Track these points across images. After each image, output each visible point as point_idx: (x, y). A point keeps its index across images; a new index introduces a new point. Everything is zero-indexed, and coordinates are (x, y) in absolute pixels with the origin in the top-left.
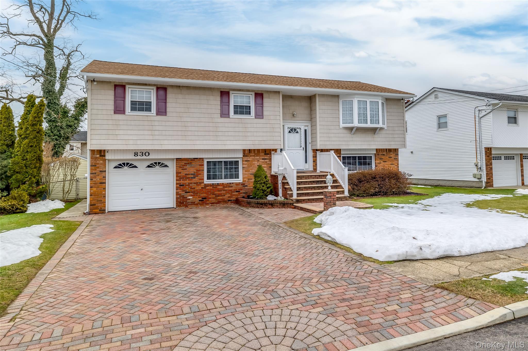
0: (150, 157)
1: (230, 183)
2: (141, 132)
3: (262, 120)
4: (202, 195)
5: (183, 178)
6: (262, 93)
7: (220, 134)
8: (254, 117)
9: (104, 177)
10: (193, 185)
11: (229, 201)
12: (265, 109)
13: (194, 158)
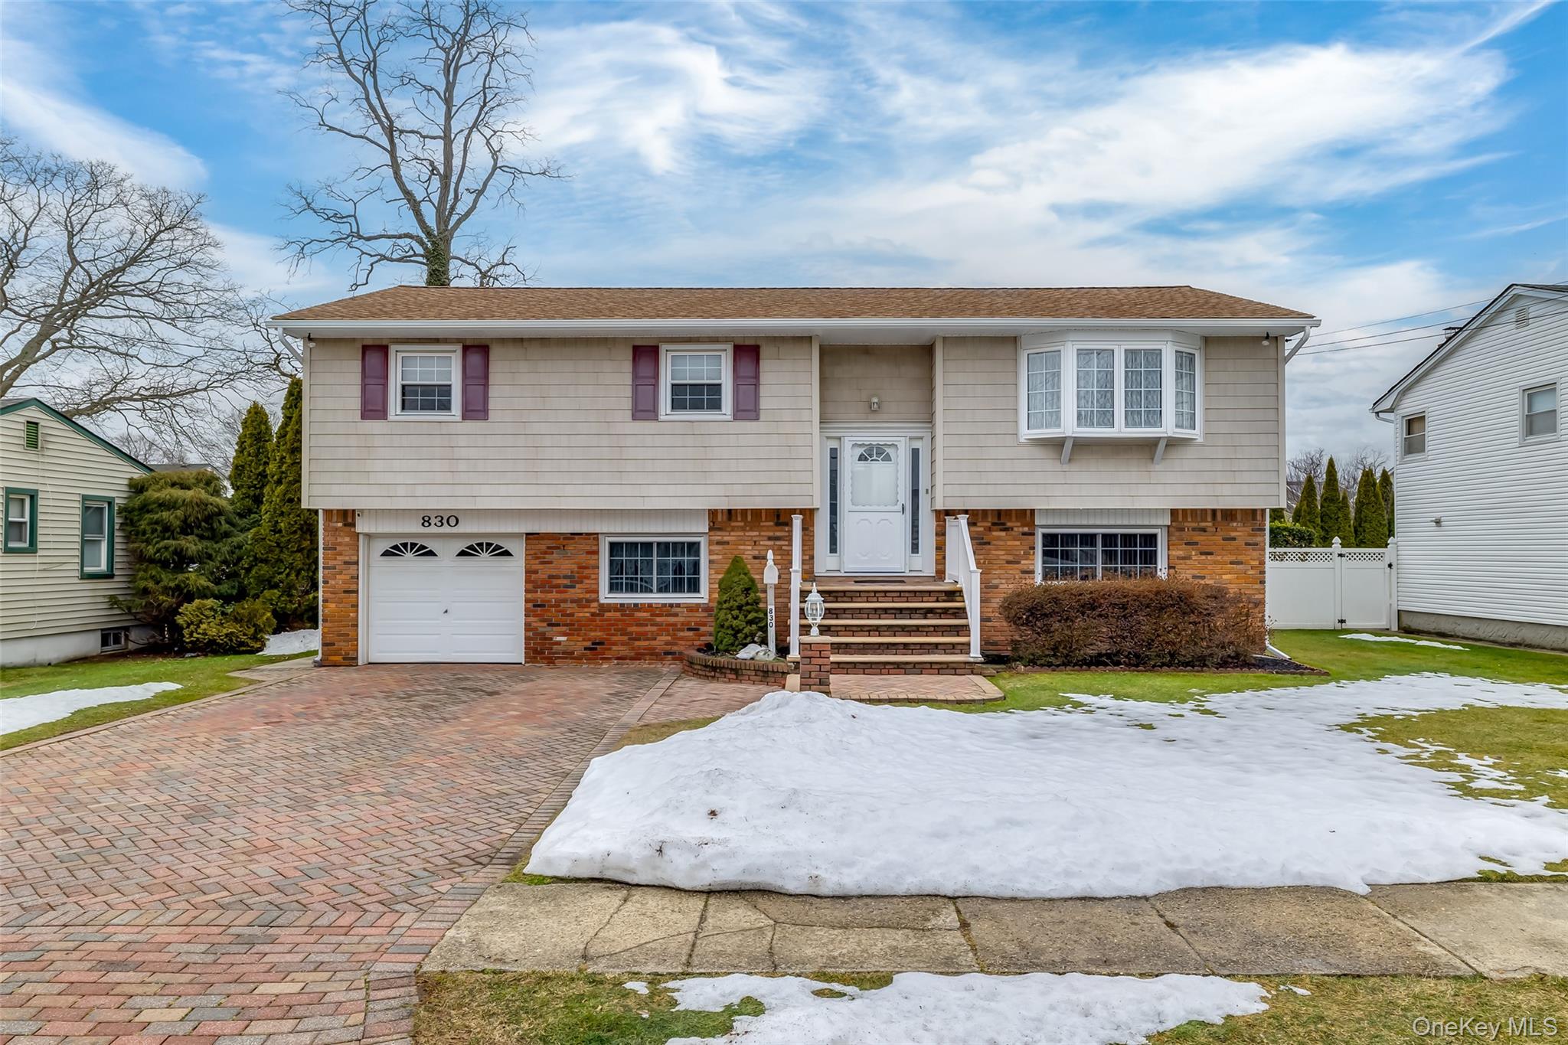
0: (461, 529)
1: (671, 605)
2: (424, 465)
3: (754, 424)
4: (593, 634)
5: (543, 586)
6: (758, 343)
7: (630, 466)
8: (730, 418)
9: (352, 578)
10: (569, 605)
11: (667, 653)
12: (763, 391)
13: (572, 534)
